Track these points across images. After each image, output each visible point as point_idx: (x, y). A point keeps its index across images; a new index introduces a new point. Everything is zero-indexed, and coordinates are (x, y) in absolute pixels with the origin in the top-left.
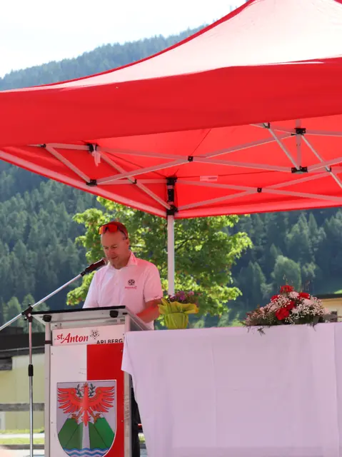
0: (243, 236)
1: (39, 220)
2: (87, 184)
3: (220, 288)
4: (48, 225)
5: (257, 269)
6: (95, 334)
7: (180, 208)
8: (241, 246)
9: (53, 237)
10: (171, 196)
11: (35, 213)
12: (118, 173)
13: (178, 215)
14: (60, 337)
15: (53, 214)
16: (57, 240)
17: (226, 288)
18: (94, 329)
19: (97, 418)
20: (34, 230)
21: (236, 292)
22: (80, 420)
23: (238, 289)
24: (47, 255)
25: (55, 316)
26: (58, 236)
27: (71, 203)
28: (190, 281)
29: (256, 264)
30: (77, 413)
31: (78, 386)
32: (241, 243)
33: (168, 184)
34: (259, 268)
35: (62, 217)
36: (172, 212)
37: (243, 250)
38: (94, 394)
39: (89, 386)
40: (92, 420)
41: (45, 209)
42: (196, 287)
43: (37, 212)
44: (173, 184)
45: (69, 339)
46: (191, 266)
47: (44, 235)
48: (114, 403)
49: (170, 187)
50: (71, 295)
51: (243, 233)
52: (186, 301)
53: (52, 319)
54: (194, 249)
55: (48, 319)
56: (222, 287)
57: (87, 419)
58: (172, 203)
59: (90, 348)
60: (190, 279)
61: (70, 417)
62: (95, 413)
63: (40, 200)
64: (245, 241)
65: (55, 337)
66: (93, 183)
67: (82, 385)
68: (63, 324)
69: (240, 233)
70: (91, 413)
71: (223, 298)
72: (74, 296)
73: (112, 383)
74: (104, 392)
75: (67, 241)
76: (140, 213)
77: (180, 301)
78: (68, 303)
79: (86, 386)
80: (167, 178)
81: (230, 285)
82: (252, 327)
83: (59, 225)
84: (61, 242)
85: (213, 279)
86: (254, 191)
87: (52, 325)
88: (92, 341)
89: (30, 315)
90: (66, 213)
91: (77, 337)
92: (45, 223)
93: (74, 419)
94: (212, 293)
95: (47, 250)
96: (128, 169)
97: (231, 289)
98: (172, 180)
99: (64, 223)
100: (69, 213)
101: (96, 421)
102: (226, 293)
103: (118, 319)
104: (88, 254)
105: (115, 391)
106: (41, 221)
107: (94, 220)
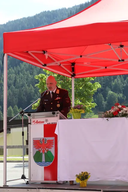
0: (97, 84)
1: (19, 78)
2: (43, 65)
3: (89, 103)
4: (23, 79)
5: (101, 96)
6: (47, 121)
7: (76, 74)
8: (97, 87)
9: (24, 84)
10: (73, 70)
11: (18, 75)
12: (54, 61)
13: (75, 77)
14: (34, 122)
15: (25, 75)
16: (26, 85)
17: (91, 103)
18: (46, 119)
19: (48, 151)
20: (18, 81)
21: (95, 105)
22: (41, 152)
23: (95, 104)
24: (22, 91)
25: (32, 114)
26: (27, 83)
27: (31, 71)
28: (78, 101)
29: (101, 94)
30: (40, 149)
31: (41, 139)
32: (97, 86)
33: (72, 65)
34: (102, 96)
35: (28, 76)
36: (73, 76)
37: (98, 89)
38: (46, 142)
39: (45, 139)
40: (46, 152)
41: (22, 73)
42: (80, 103)
43: (19, 75)
44: (74, 66)
45: (37, 122)
46: (78, 95)
47: (21, 83)
48: (54, 146)
49: (73, 66)
50: (34, 105)
51: (98, 83)
52: (80, 109)
53: (31, 115)
54: (79, 88)
55: (29, 115)
56: (90, 103)
57: (44, 151)
58: (73, 72)
59: (45, 125)
60: (77, 100)
61: (38, 150)
62: (47, 149)
63: (20, 69)
64: (98, 85)
65: (32, 121)
66: (45, 65)
67: (42, 139)
68: (35, 117)
69: (96, 83)
70: (45, 149)
71: (90, 107)
72: (35, 106)
73: (53, 138)
74: (50, 141)
75: (30, 85)
76: (59, 75)
77: (78, 109)
78: (32, 109)
79: (43, 139)
80: (71, 63)
81: (92, 102)
82: (105, 118)
83: (27, 79)
84: (28, 85)
85: (86, 100)
86: (104, 68)
87: (31, 117)
88: (46, 123)
89: (22, 114)
90: (30, 75)
91: (40, 121)
92: (22, 79)
93: (39, 151)
94: (85, 105)
95: (23, 88)
96: (58, 60)
97: (93, 104)
98: (73, 64)
99: (29, 79)
100: (31, 75)
101: (47, 152)
102: (91, 105)
103: (55, 115)
104: (40, 91)
105: (54, 141)
106: (20, 78)
107: (42, 78)
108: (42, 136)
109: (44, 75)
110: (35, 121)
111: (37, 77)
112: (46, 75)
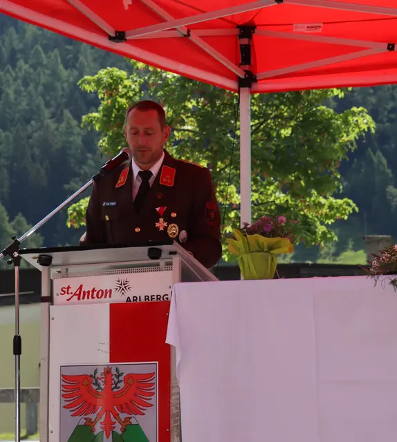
0: (360, 112)
1: (15, 79)
2: (110, 38)
3: (322, 200)
4: (31, 87)
5: (380, 162)
6: (123, 286)
7: (259, 76)
8: (357, 130)
9: (38, 107)
10: (245, 55)
11: (9, 67)
12: (162, 20)
13: (256, 86)
14: (65, 290)
15: (39, 69)
16: (47, 113)
17: (332, 199)
18: (123, 277)
19: (126, 425)
20: (7, 95)
21: (347, 206)
22: (98, 428)
23: (350, 201)
24: (29, 137)
25: (57, 257)
26: (48, 105)
29: (379, 153)
30: (93, 416)
31: (96, 372)
32: (357, 125)
33: (241, 36)
34: (384, 161)
35: (55, 74)
36: (247, 81)
37: (360, 136)
38: (122, 385)
39: (114, 372)
40: (118, 428)
41: (26, 62)
42: (281, 198)
43: (14, 67)
44: (250, 37)
45: (81, 294)
46: (273, 162)
47: (24, 105)
48: (155, 400)
49: (245, 41)
50: (74, 210)
51: (360, 109)
52: (273, 234)
53: (54, 262)
54: (279, 135)
55: (46, 262)
56: (325, 198)
57: (109, 426)
58: (247, 67)
59: (114, 308)
60: (270, 184)
61: (83, 422)
62: (123, 416)
63: (18, 45)
64: (363, 121)
65: (57, 290)
66: (120, 37)
67: (101, 371)
68: (71, 270)
69: (354, 109)
70: (116, 416)
71: (327, 217)
72: (79, 213)
73: (151, 367)
74: (137, 382)
75: (62, 114)
77: (263, 234)
78: (69, 225)
79: (108, 372)
80: (238, 27)
81: (336, 196)
82: (382, 277)
83: (49, 88)
84: (53, 116)
85: (310, 185)
87: (54, 271)
88: (119, 298)
89: (16, 254)
90: (61, 67)
91: (94, 290)
92: (26, 84)
93: (89, 425)
94: (308, 207)
95: (29, 129)
96: (178, 15)
97: (340, 201)
98: (247, 29)
99: (58, 85)
100: (66, 68)
101: (124, 430)
102: (331, 207)
103: (162, 262)
104: (103, 142)
105: (156, 380)
106: (19, 81)
107: (112, 88)
108: (102, 356)
109: (123, 74)
110: (73, 290)
111: (89, 83)
112: (130, 73)
